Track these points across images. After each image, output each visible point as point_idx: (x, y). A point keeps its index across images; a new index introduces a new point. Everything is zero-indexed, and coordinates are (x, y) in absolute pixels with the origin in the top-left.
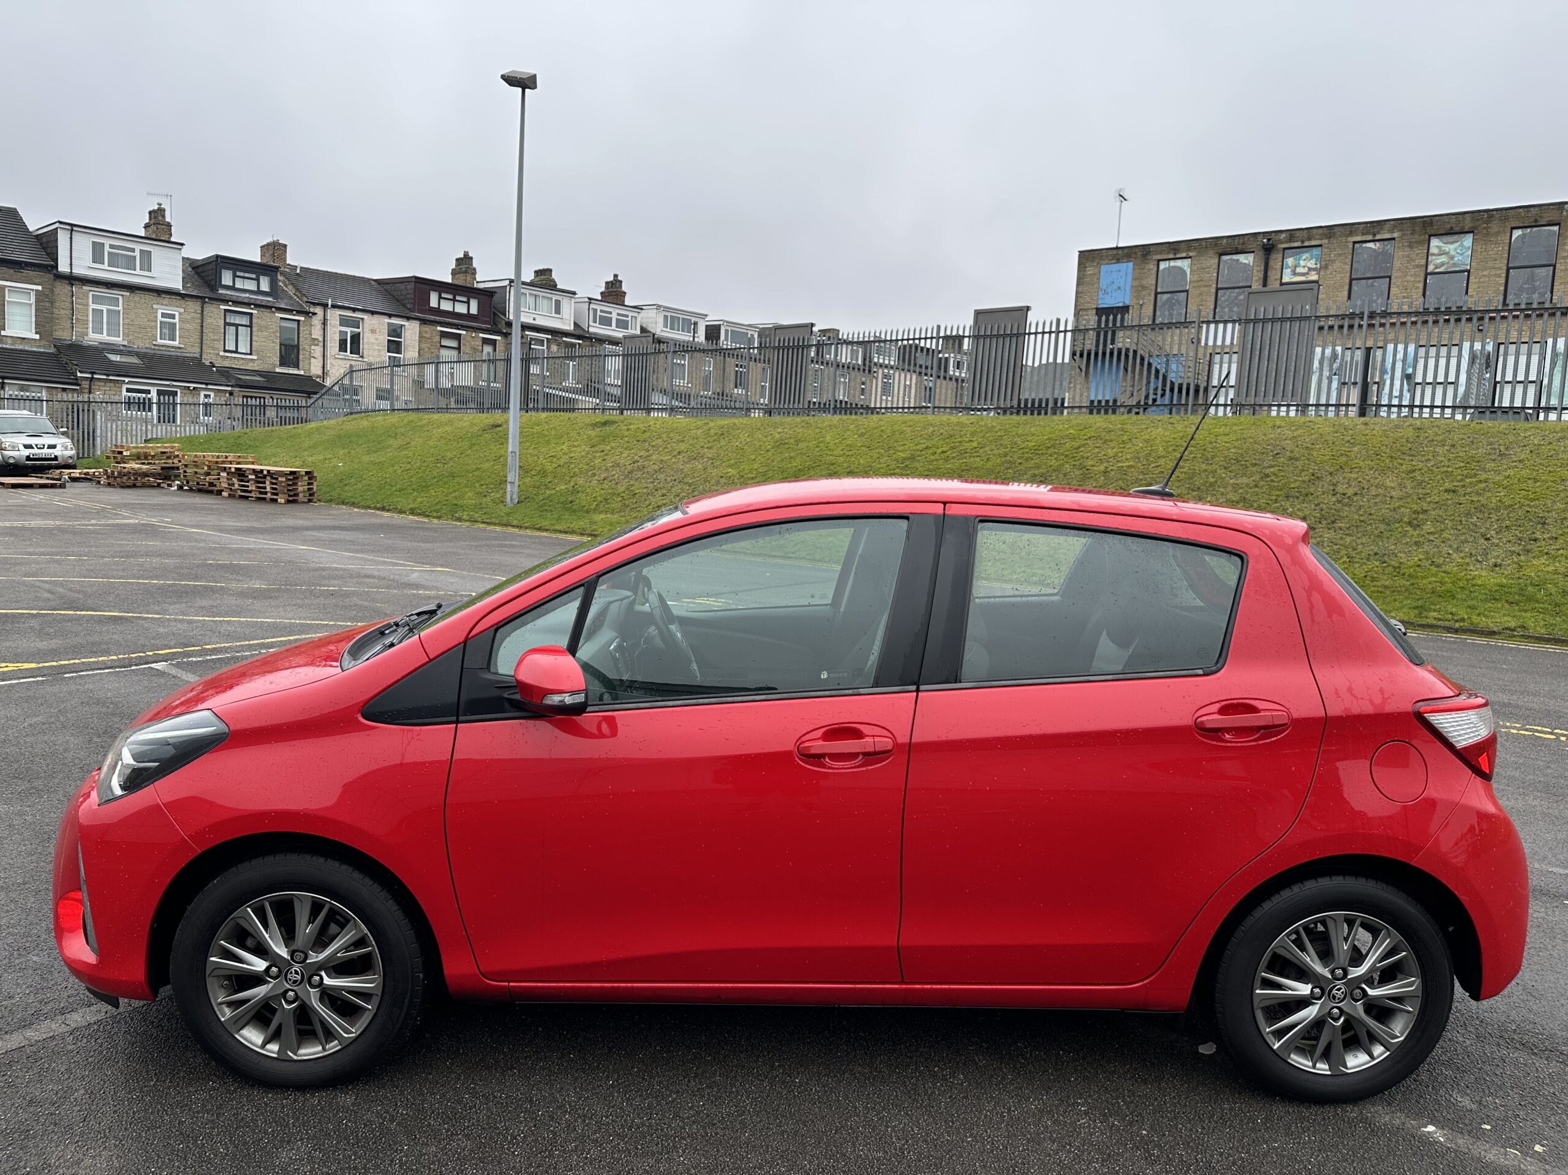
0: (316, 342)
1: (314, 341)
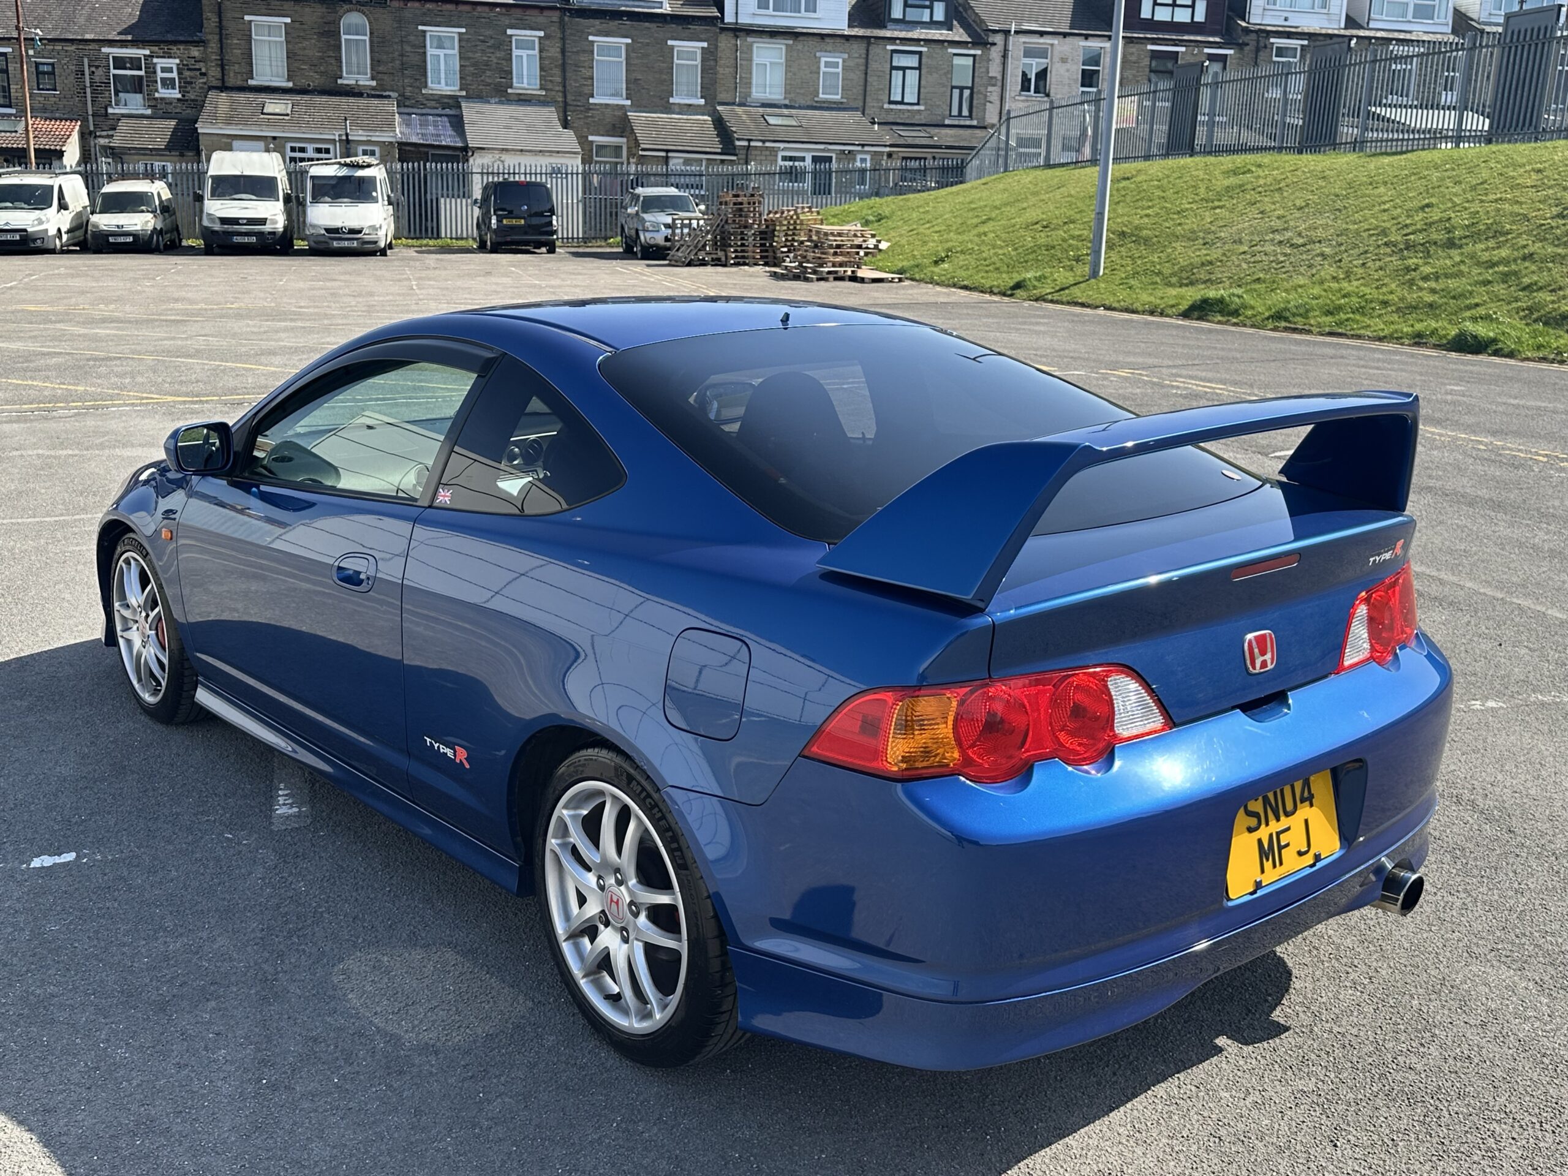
0: (993, 81)
1: (992, 81)
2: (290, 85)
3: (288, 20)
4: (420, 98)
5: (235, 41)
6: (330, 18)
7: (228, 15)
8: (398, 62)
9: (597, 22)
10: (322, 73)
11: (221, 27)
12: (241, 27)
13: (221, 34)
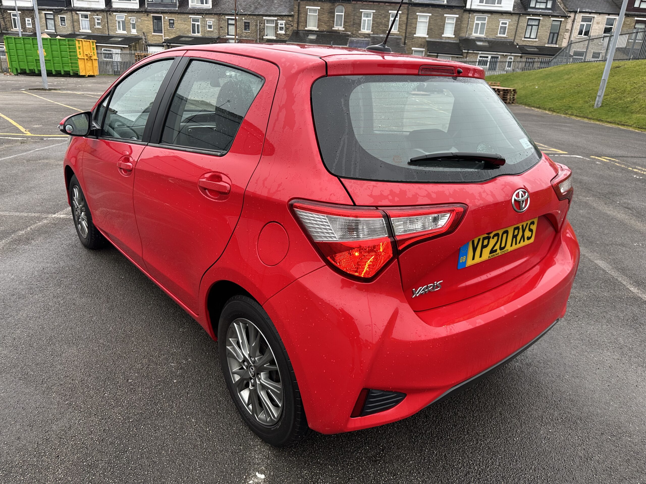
2: (318, 30)
3: (319, 8)
4: (358, 34)
5: (303, 15)
6: (332, 7)
7: (301, 6)
8: (352, 22)
9: (420, 8)
10: (328, 26)
11: (299, 11)
12: (305, 10)
13: (298, 13)
